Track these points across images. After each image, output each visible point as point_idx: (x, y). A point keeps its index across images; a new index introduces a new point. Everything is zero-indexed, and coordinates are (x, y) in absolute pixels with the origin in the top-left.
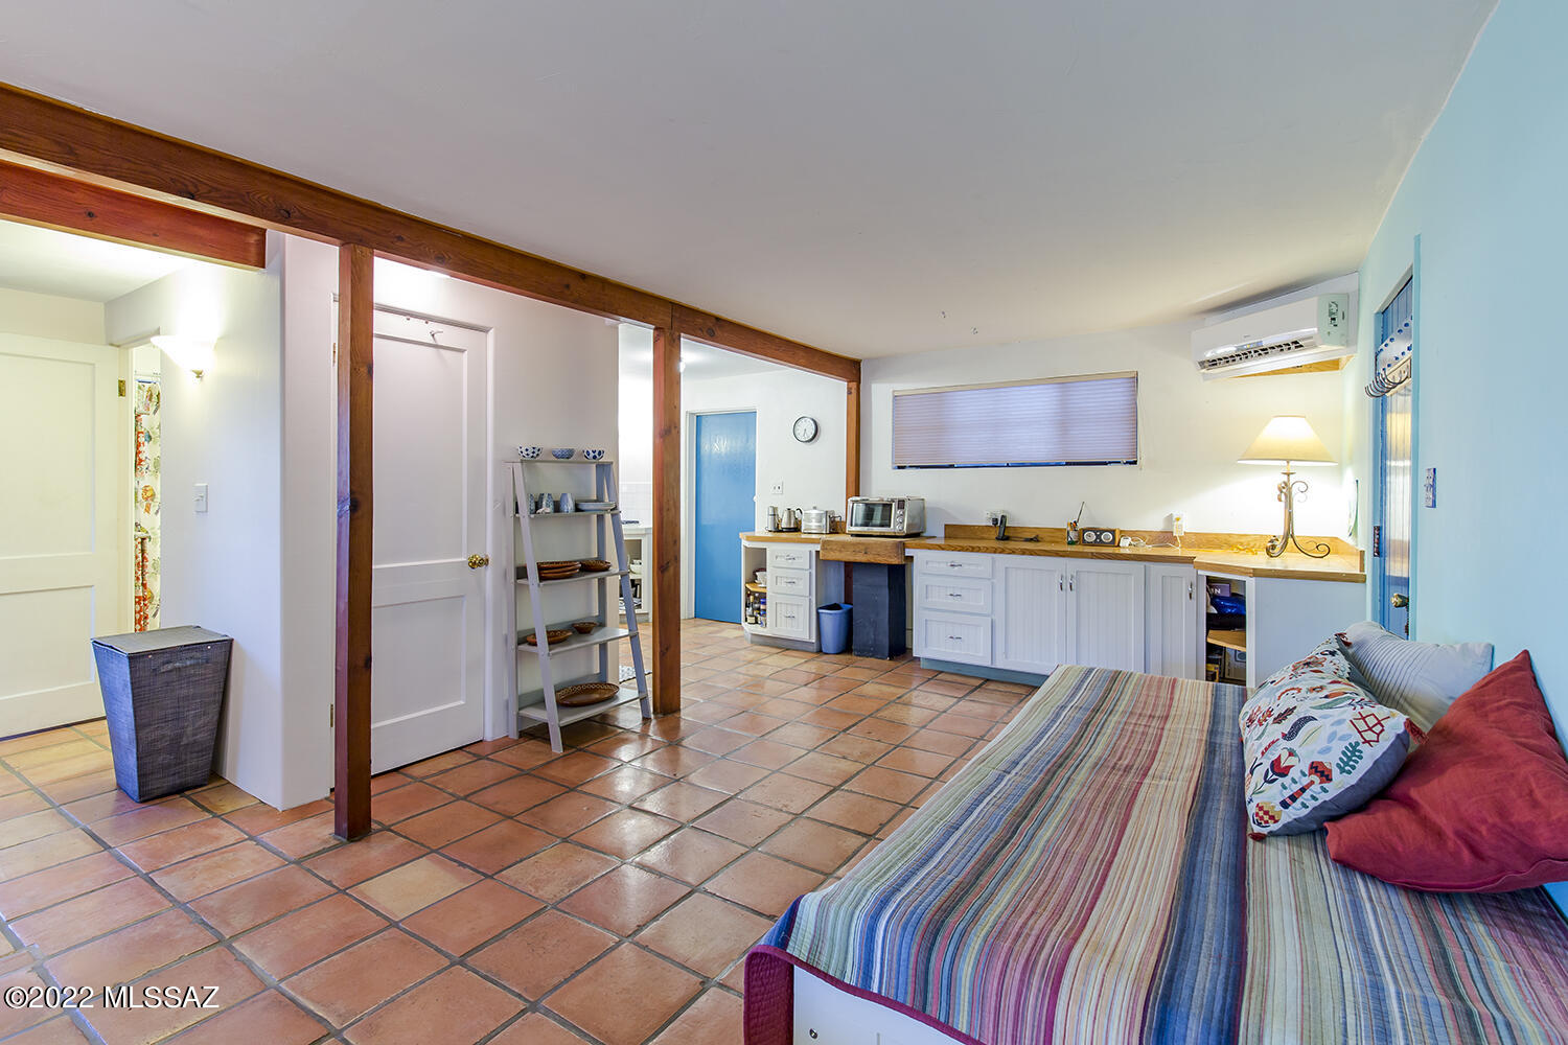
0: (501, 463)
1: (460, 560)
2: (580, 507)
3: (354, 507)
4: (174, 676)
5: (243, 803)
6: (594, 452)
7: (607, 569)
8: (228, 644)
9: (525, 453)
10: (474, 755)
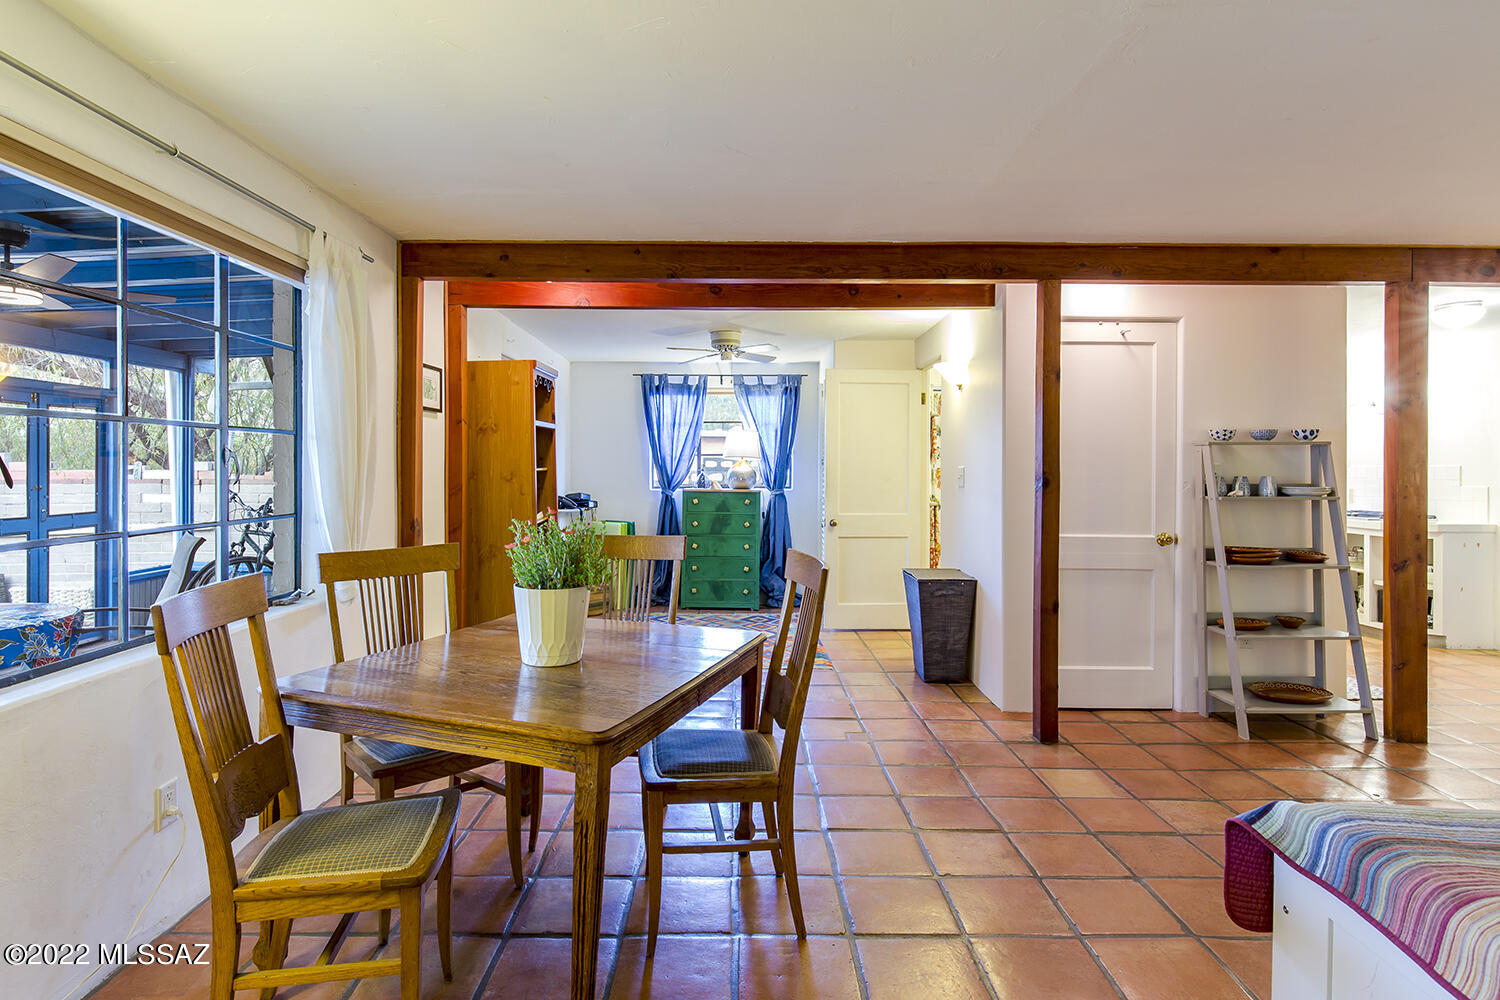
0: (1190, 446)
1: (1149, 536)
2: (1284, 491)
3: (1046, 484)
4: (943, 600)
5: (981, 700)
6: (1304, 432)
7: (1321, 561)
8: (973, 584)
9: (1215, 436)
10: (1160, 718)
